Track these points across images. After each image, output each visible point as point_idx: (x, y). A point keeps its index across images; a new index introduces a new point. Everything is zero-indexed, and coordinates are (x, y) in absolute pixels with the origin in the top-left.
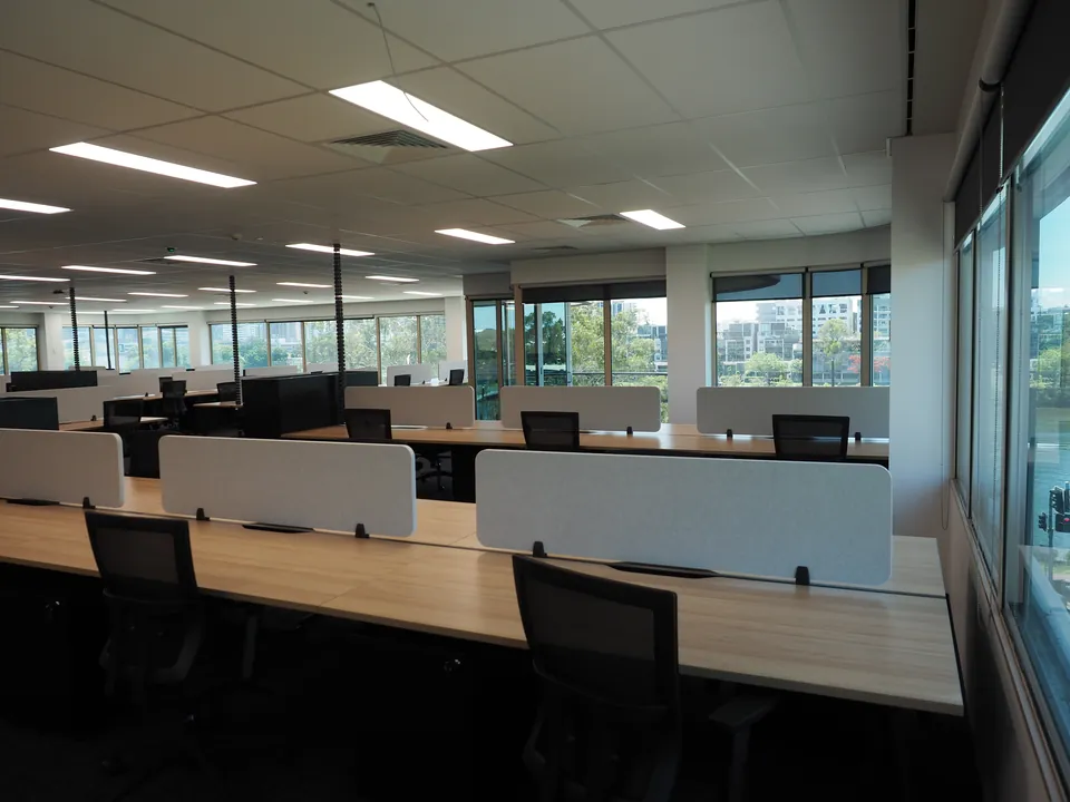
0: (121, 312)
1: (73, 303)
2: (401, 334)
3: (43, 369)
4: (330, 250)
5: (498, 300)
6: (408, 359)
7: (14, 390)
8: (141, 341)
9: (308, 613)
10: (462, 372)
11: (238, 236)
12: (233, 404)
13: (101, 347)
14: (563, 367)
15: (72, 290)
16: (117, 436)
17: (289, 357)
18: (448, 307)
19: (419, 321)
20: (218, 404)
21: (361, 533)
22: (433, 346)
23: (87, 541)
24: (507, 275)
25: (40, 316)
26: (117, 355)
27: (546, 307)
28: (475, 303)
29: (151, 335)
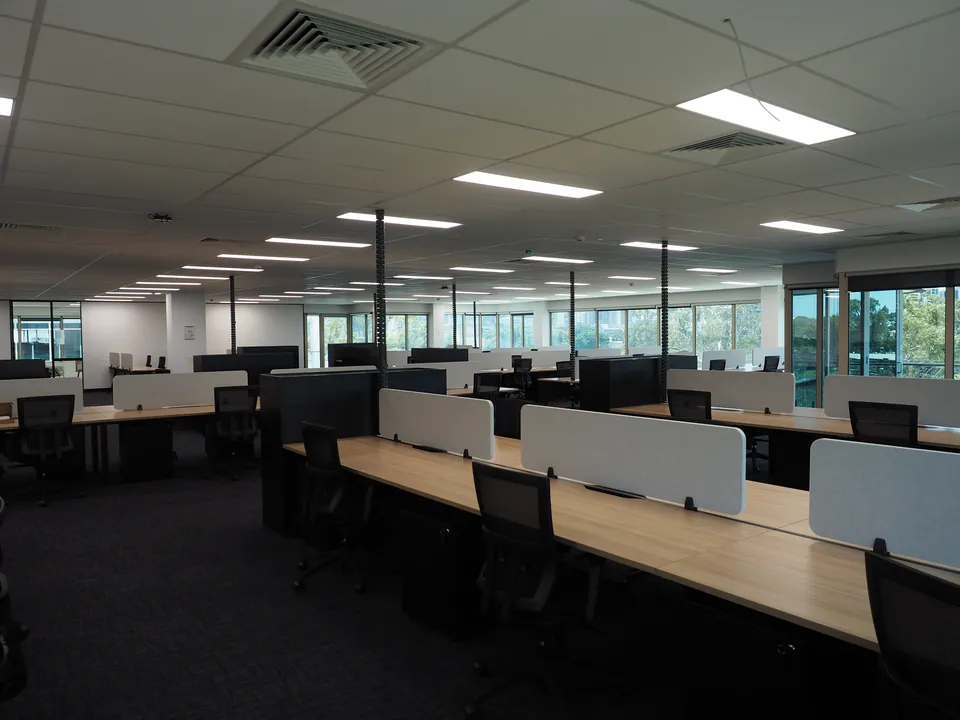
0: (486, 303)
1: (454, 294)
2: (714, 322)
3: (431, 346)
4: (659, 246)
5: (820, 289)
6: (719, 345)
7: (413, 362)
8: (498, 325)
9: (637, 570)
10: (777, 359)
11: (583, 238)
12: (568, 379)
13: (470, 330)
14: (891, 356)
15: (452, 287)
16: (490, 402)
17: (610, 341)
18: (763, 296)
19: (734, 310)
20: (556, 379)
21: (689, 505)
22: (745, 333)
23: (473, 486)
24: (832, 262)
25: (430, 306)
26: (481, 336)
27: (873, 295)
28: (794, 292)
29: (506, 320)
